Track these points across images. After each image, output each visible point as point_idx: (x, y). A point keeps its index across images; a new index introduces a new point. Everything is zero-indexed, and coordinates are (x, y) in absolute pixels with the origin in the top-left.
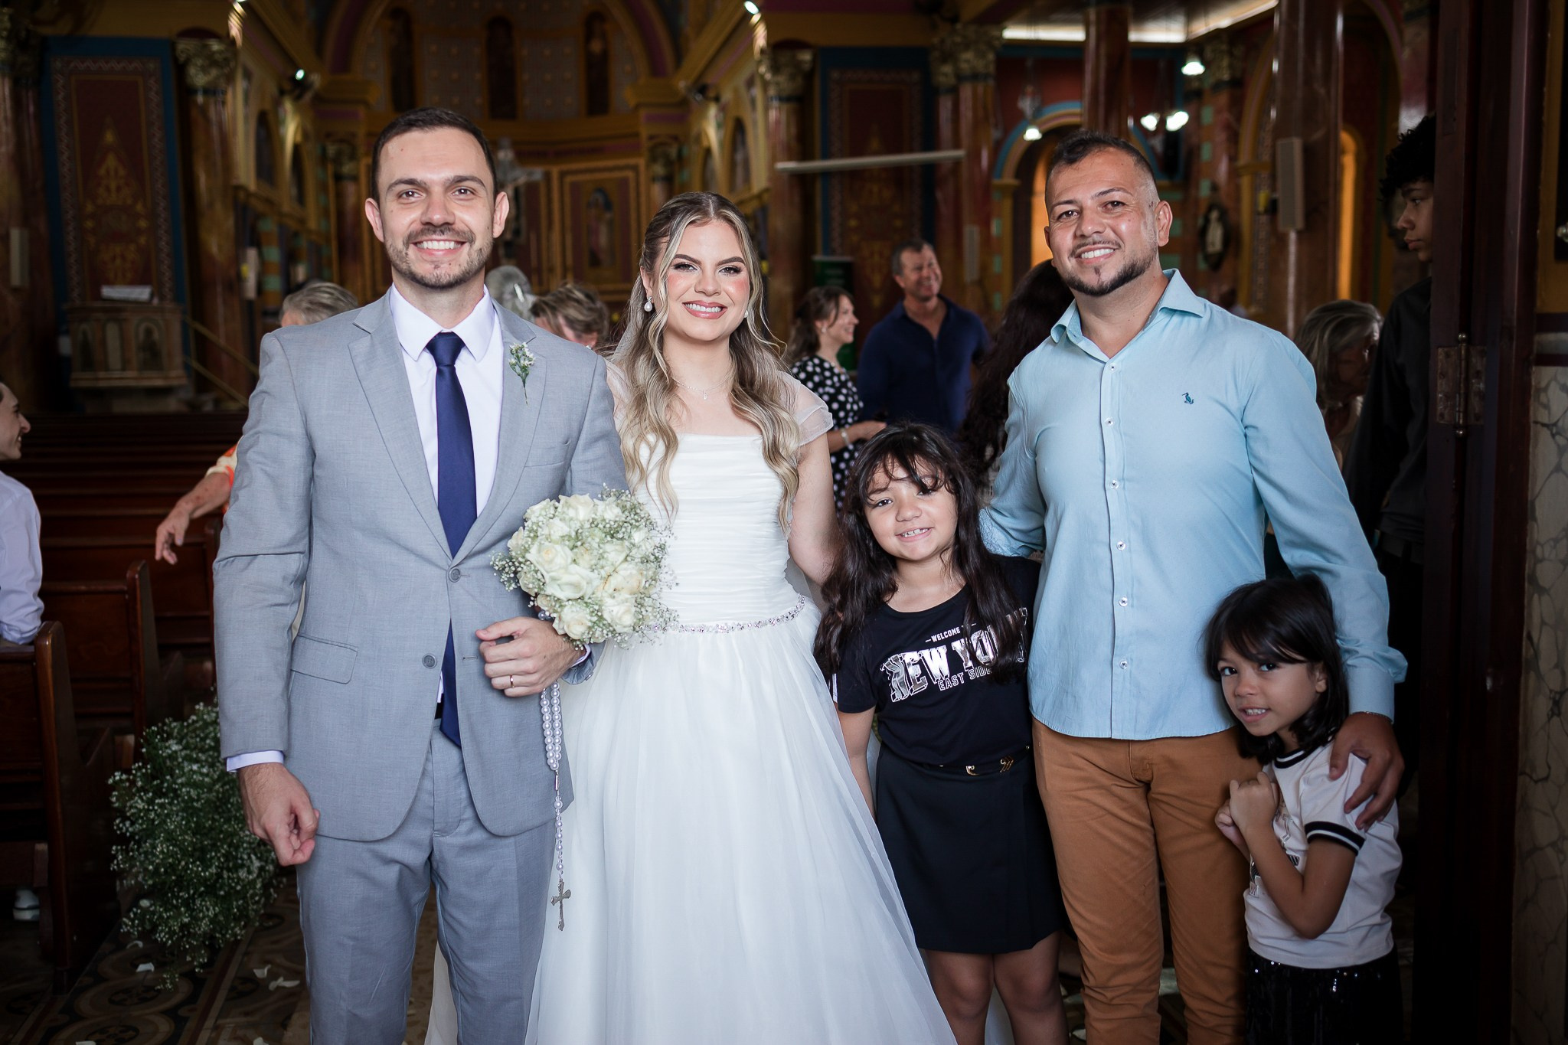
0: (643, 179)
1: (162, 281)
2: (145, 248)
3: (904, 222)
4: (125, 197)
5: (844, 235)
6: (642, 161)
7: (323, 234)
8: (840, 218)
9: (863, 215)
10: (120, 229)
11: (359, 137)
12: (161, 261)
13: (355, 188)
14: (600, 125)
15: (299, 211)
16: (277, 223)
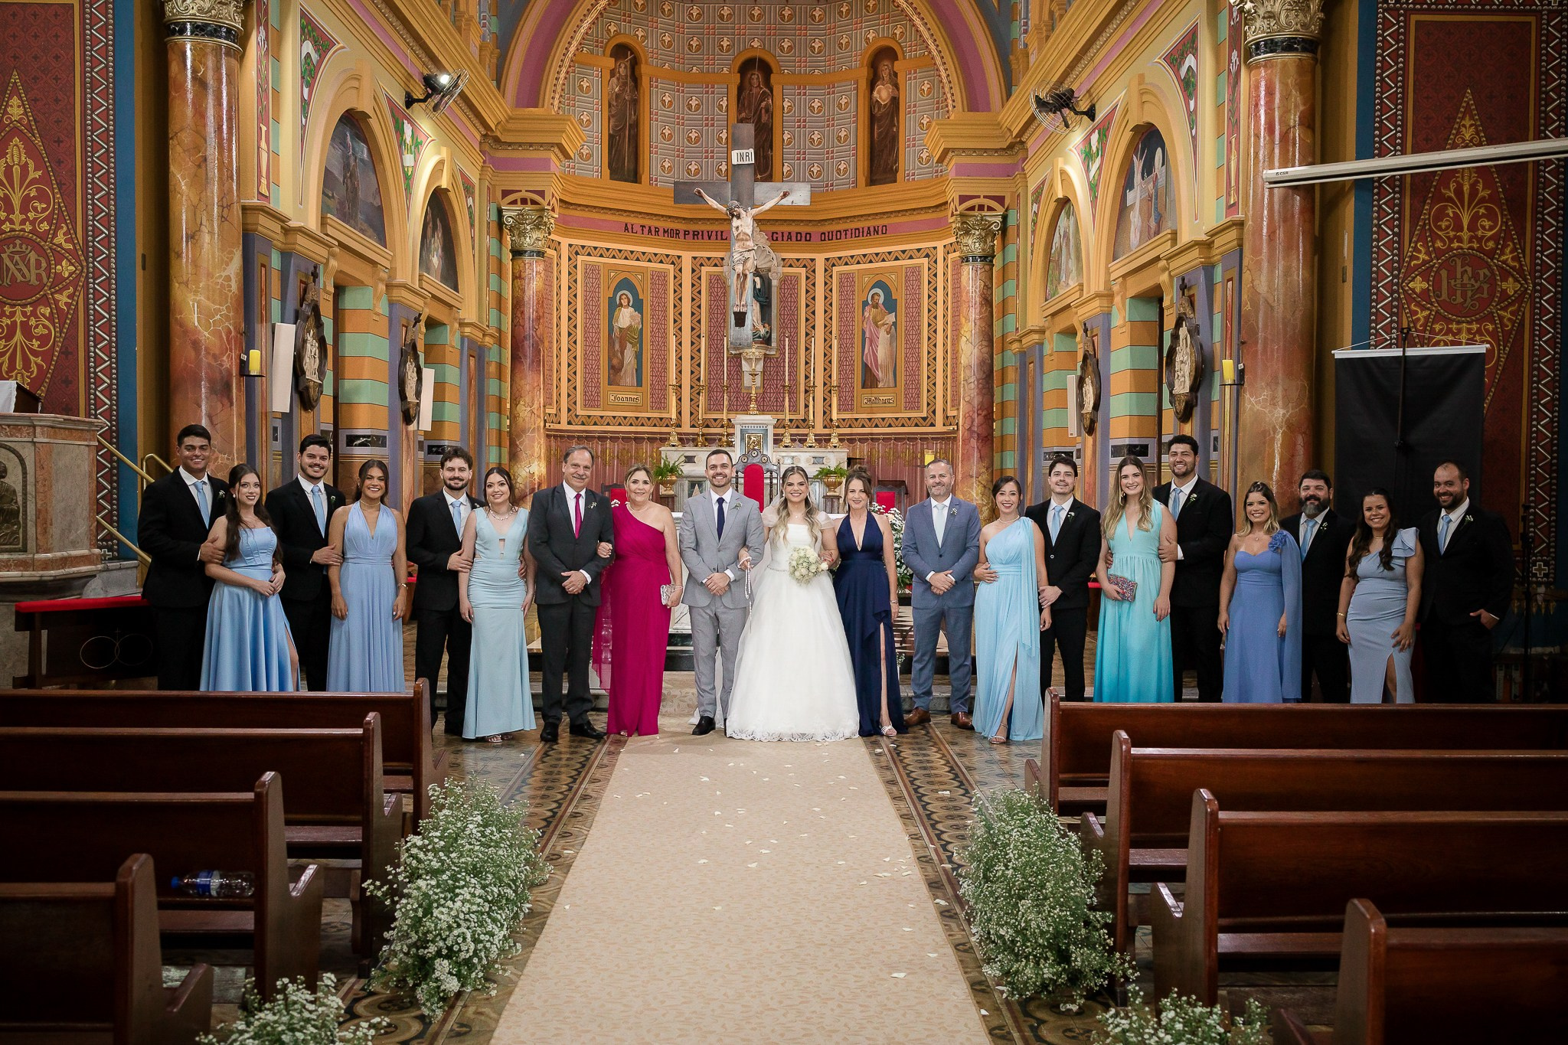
0: (942, 266)
1: (95, 373)
2: (68, 313)
3: (1522, 284)
4: (35, 219)
5: (1400, 307)
6: (940, 245)
7: (490, 331)
8: (1392, 275)
9: (1439, 269)
10: (24, 276)
11: (548, 196)
12: (94, 336)
13: (541, 268)
14: (884, 197)
15: (444, 291)
16: (385, 298)
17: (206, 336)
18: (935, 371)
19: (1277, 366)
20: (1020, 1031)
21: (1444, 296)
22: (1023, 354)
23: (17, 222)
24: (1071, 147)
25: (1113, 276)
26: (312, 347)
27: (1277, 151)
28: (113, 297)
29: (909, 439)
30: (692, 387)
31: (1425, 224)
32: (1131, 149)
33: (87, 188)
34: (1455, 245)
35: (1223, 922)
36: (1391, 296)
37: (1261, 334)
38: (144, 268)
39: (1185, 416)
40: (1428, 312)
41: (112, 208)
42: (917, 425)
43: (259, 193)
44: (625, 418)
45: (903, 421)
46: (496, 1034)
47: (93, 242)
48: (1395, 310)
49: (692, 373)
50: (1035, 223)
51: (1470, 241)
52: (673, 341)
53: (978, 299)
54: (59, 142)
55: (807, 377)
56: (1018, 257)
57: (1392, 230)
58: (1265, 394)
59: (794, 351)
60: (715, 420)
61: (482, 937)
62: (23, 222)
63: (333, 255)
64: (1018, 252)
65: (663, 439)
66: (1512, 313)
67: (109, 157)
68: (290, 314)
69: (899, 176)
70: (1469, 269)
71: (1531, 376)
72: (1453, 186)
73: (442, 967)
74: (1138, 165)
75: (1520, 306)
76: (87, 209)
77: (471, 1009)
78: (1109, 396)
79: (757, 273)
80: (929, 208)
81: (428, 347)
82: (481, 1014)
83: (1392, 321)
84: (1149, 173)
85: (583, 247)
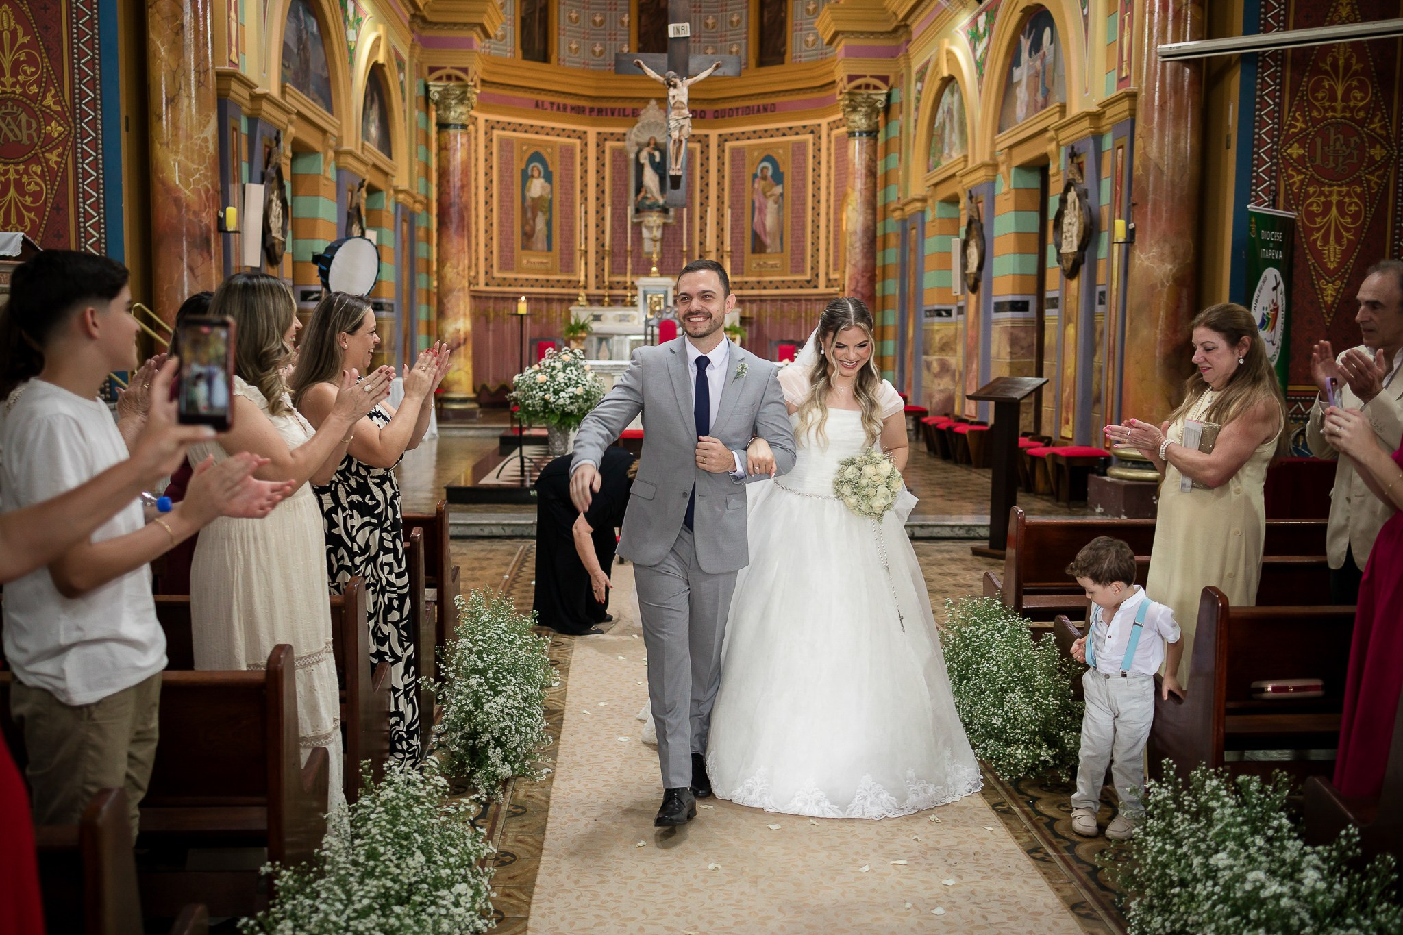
0: (825, 141)
1: (85, 228)
2: (58, 170)
3: (1388, 151)
4: (25, 82)
5: (1279, 171)
6: (824, 122)
7: (421, 198)
8: (1272, 142)
9: (1314, 137)
10: (15, 136)
11: (471, 72)
12: (83, 193)
13: (465, 140)
14: (772, 78)
15: (380, 158)
16: (333, 164)
17: (187, 193)
18: (818, 238)
19: (1163, 225)
20: (1019, 807)
21: (1318, 161)
22: (904, 221)
23: (8, 85)
24: (957, 29)
25: (999, 147)
26: (276, 208)
27: (1170, 27)
28: (100, 157)
29: (795, 300)
30: (597, 253)
31: (1303, 95)
32: (1020, 29)
33: (73, 53)
34: (1330, 114)
35: (1231, 705)
36: (1271, 161)
37: (1150, 197)
38: (127, 129)
39: (1071, 273)
40: (1303, 176)
41: (97, 72)
42: (801, 287)
43: (231, 61)
44: (537, 280)
45: (789, 284)
46: (551, 813)
47: (80, 103)
48: (1274, 174)
49: (597, 239)
50: (918, 100)
51: (1343, 111)
52: (579, 210)
53: (864, 171)
54: (46, 8)
55: (701, 244)
56: (901, 132)
57: (1273, 101)
58: (1155, 251)
59: (690, 220)
60: (618, 282)
61: (523, 729)
62: (13, 85)
63: (291, 122)
64: (901, 128)
65: (572, 300)
66: (1378, 177)
67: (93, 24)
68: (257, 175)
69: (787, 58)
70: (1341, 137)
71: (1393, 234)
72: (1329, 60)
73: (495, 755)
74: (1026, 43)
75: (1386, 171)
76: (74, 73)
77: (521, 794)
78: (992, 256)
79: (657, 147)
80: (815, 88)
81: (368, 211)
82: (531, 796)
83: (1271, 185)
84: (1037, 51)
85: (498, 122)
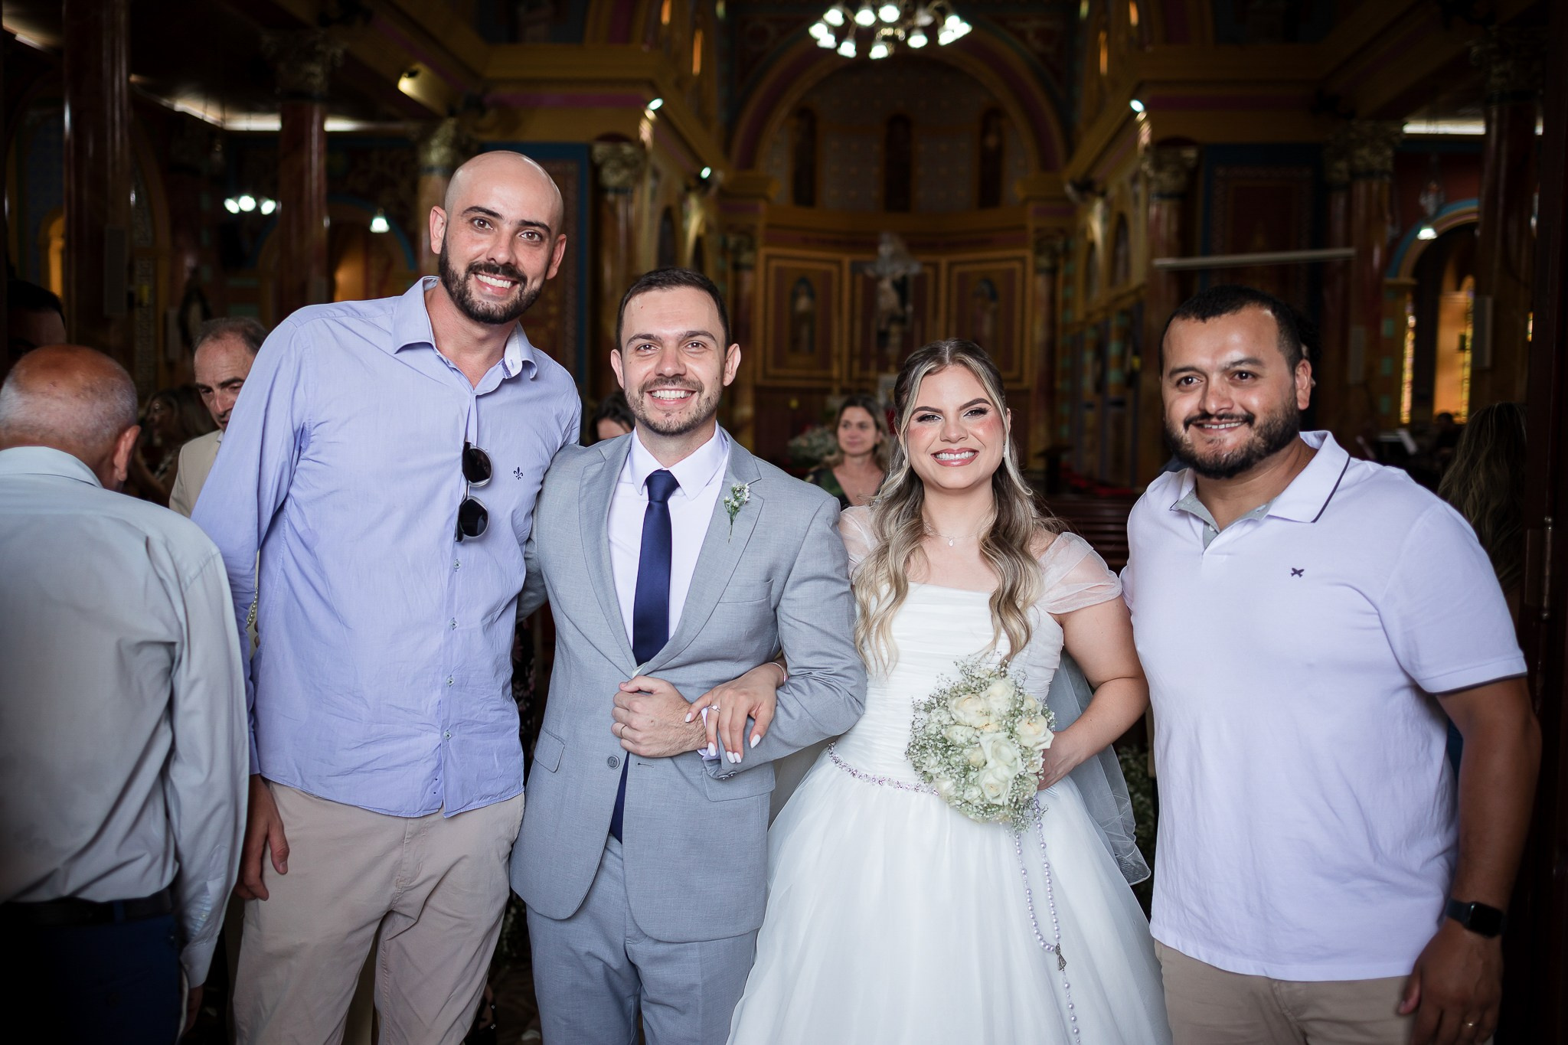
0: (1030, 270)
6: (1029, 254)
24: (1096, 212)
30: (849, 354)
44: (801, 376)
49: (849, 344)
60: (864, 378)
64: (1074, 268)
69: (1002, 202)
85: (775, 254)
